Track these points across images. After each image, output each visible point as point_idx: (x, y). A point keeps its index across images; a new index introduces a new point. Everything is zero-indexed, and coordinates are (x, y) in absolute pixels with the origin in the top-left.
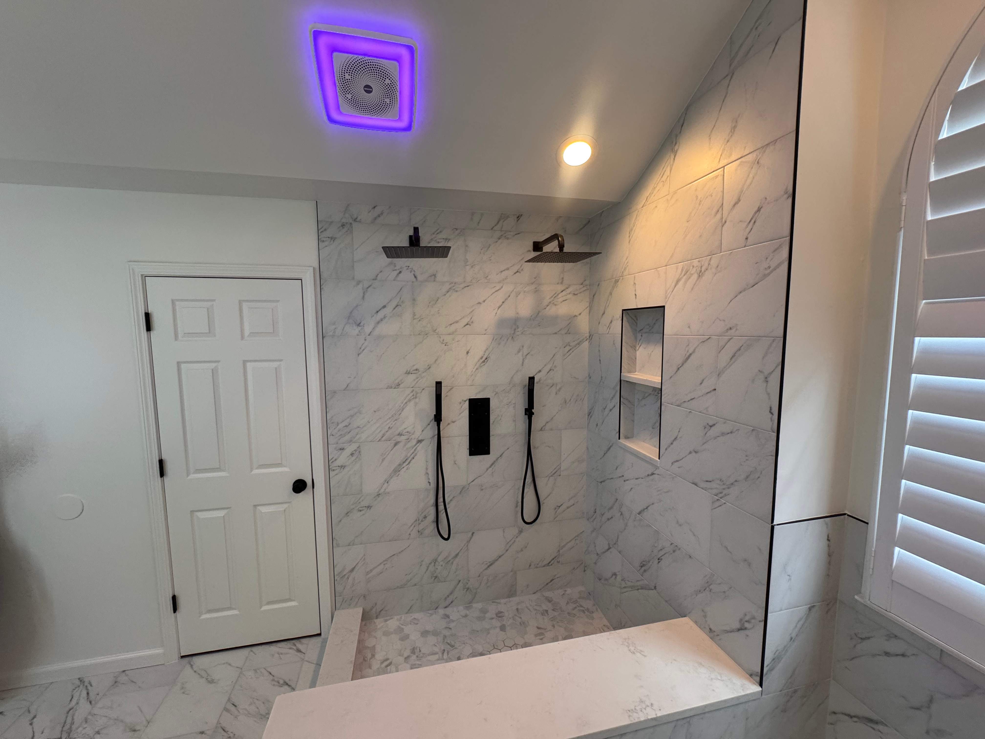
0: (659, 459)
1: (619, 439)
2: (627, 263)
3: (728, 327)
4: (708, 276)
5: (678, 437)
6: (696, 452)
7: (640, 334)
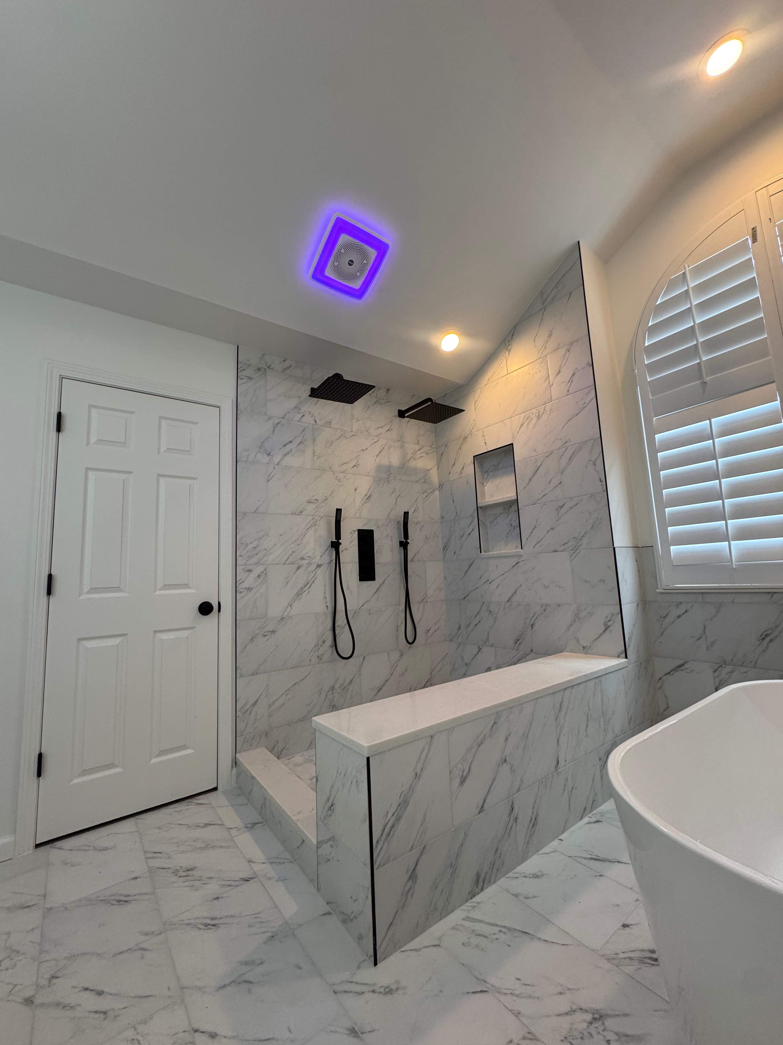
0: (522, 549)
1: (481, 552)
2: (475, 423)
3: (564, 442)
4: (545, 417)
5: (536, 526)
6: (552, 529)
7: (487, 474)
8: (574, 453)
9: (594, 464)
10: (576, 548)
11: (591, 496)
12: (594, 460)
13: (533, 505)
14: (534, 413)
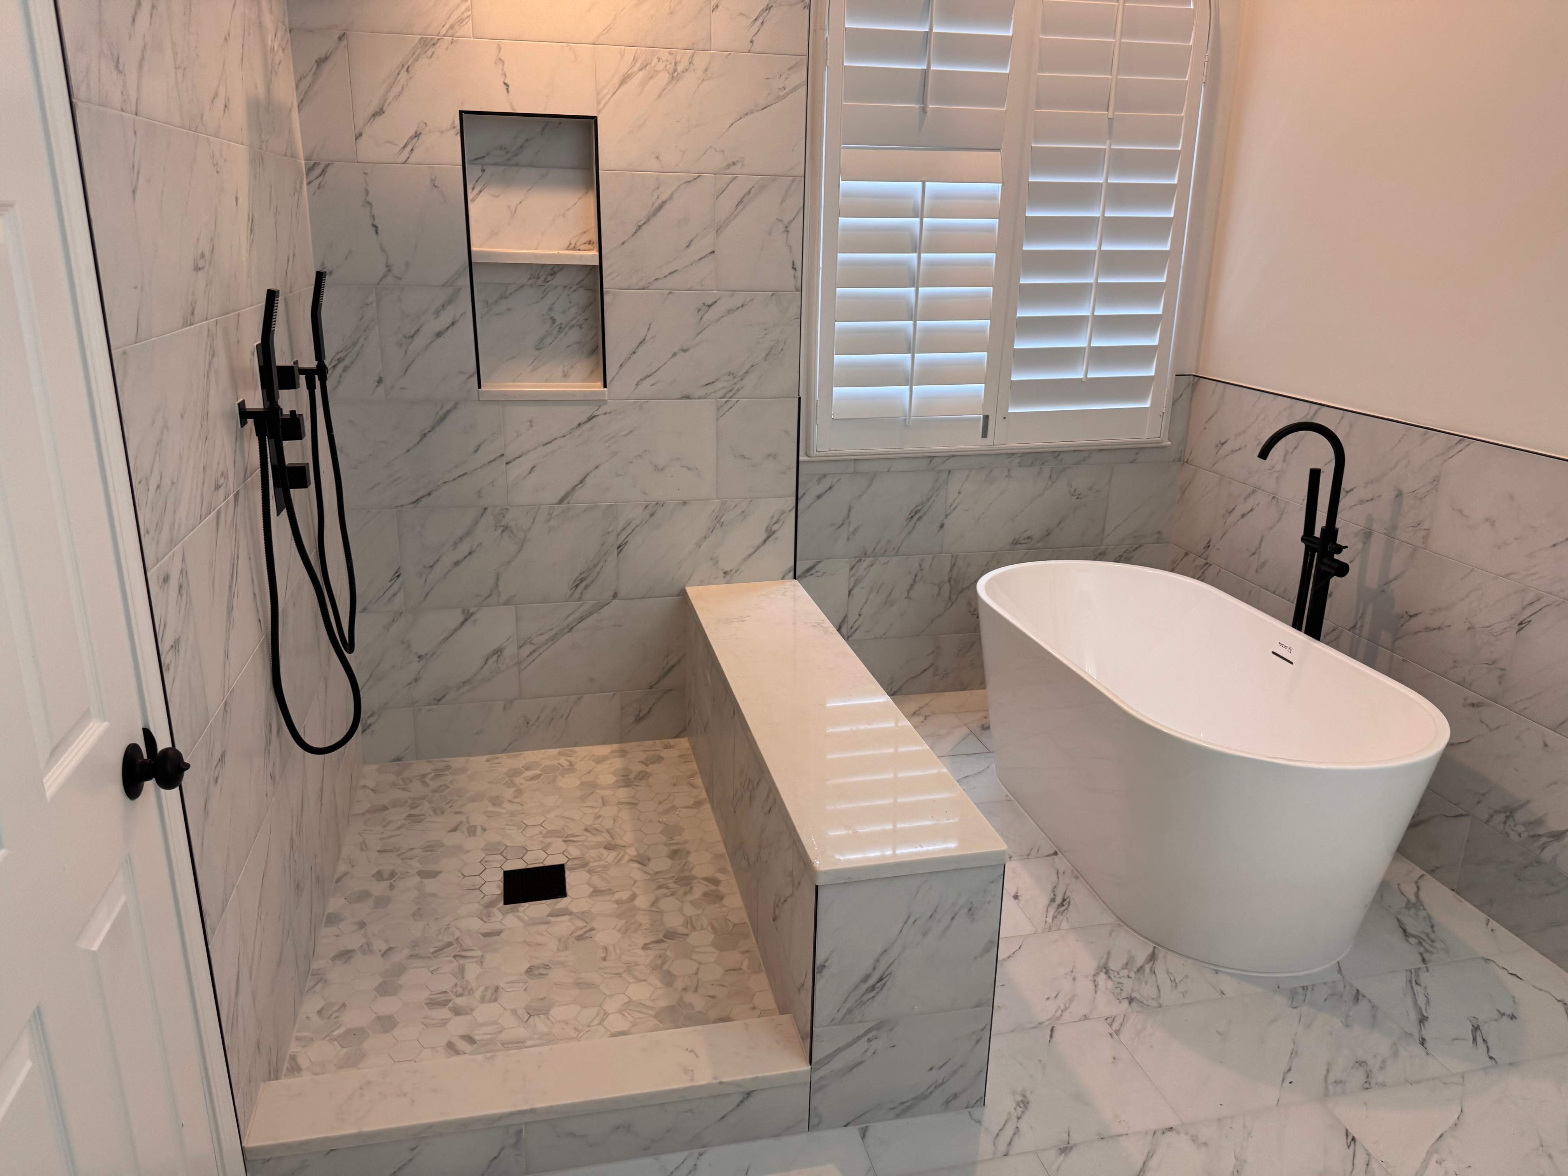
0: (605, 386)
1: (480, 386)
2: (467, 9)
3: (728, 161)
4: (689, 80)
5: (647, 338)
6: (685, 351)
7: (479, 167)
8: (749, 192)
9: (787, 230)
10: (732, 393)
11: (772, 295)
12: (786, 222)
13: (643, 289)
14: (664, 58)
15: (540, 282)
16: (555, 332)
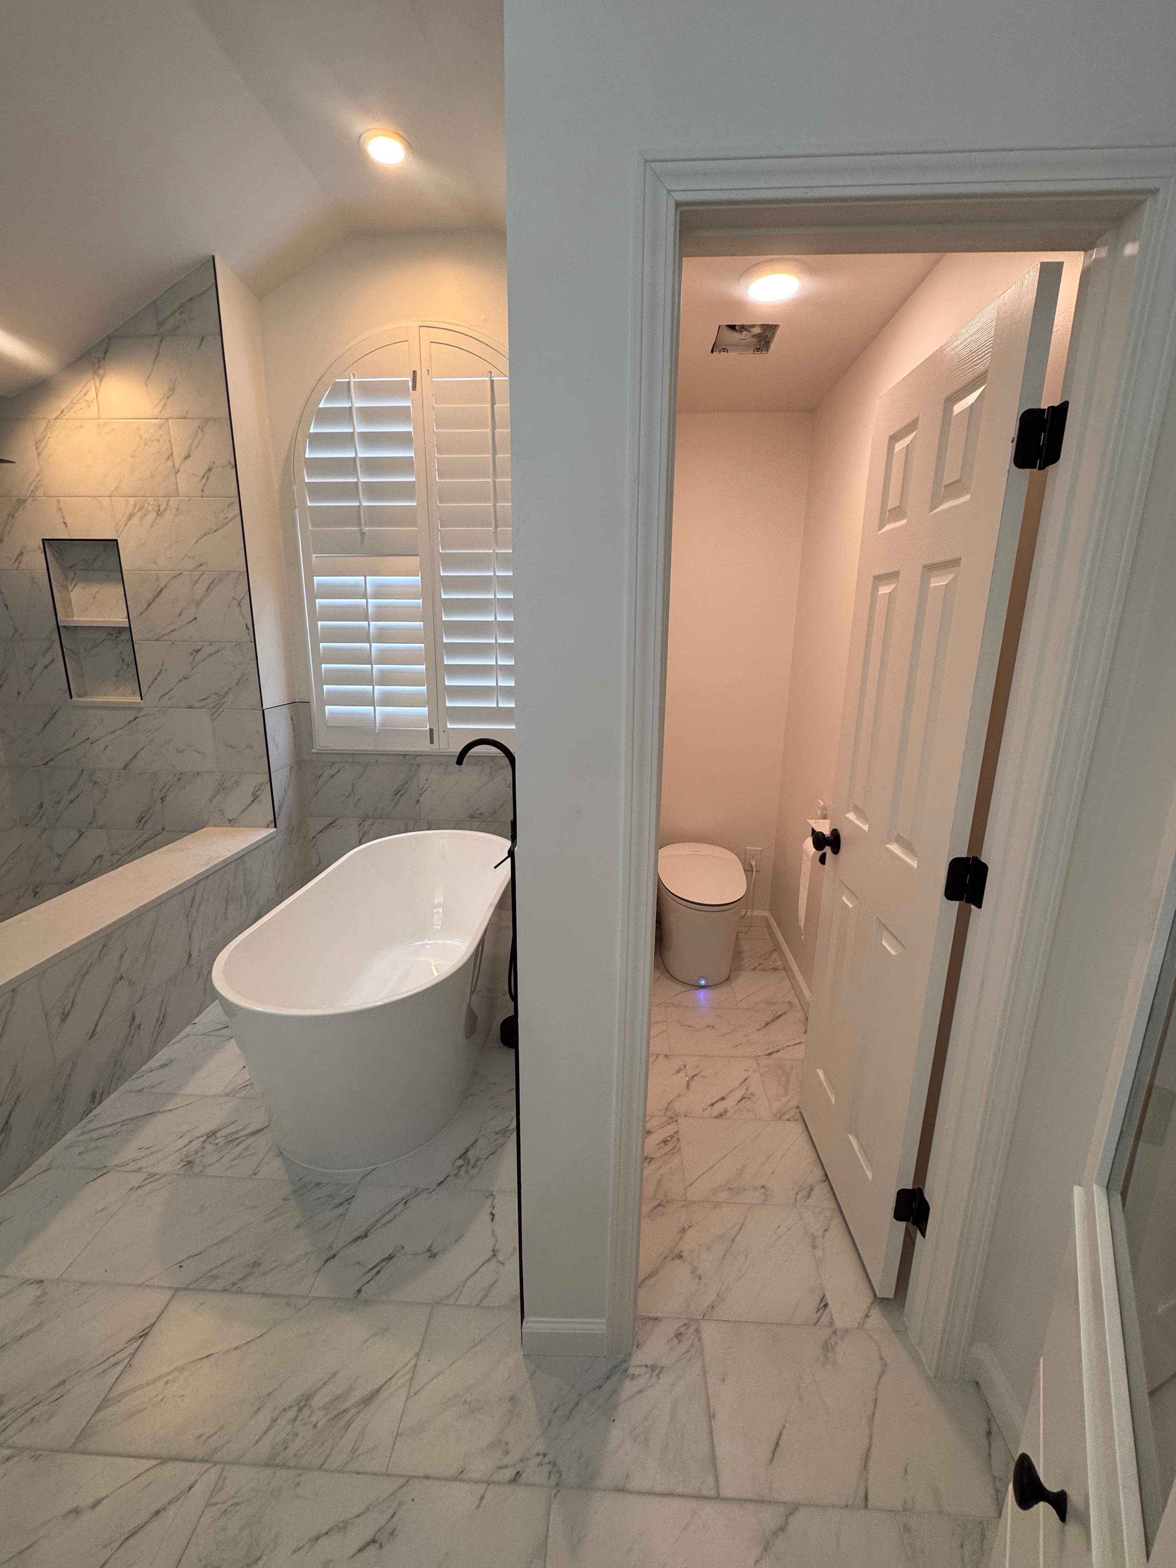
0: (142, 699)
1: (71, 698)
2: (39, 480)
3: (198, 564)
4: (169, 516)
5: (162, 671)
6: (186, 678)
7: (72, 572)
8: (213, 582)
9: (239, 604)
10: (218, 706)
11: (236, 645)
12: (239, 600)
13: (157, 641)
14: (151, 503)
15: (113, 638)
16: (125, 667)
